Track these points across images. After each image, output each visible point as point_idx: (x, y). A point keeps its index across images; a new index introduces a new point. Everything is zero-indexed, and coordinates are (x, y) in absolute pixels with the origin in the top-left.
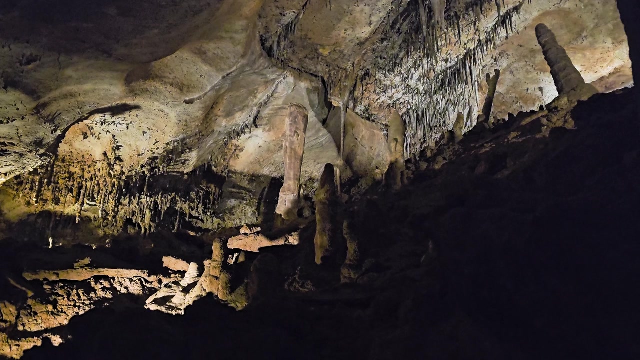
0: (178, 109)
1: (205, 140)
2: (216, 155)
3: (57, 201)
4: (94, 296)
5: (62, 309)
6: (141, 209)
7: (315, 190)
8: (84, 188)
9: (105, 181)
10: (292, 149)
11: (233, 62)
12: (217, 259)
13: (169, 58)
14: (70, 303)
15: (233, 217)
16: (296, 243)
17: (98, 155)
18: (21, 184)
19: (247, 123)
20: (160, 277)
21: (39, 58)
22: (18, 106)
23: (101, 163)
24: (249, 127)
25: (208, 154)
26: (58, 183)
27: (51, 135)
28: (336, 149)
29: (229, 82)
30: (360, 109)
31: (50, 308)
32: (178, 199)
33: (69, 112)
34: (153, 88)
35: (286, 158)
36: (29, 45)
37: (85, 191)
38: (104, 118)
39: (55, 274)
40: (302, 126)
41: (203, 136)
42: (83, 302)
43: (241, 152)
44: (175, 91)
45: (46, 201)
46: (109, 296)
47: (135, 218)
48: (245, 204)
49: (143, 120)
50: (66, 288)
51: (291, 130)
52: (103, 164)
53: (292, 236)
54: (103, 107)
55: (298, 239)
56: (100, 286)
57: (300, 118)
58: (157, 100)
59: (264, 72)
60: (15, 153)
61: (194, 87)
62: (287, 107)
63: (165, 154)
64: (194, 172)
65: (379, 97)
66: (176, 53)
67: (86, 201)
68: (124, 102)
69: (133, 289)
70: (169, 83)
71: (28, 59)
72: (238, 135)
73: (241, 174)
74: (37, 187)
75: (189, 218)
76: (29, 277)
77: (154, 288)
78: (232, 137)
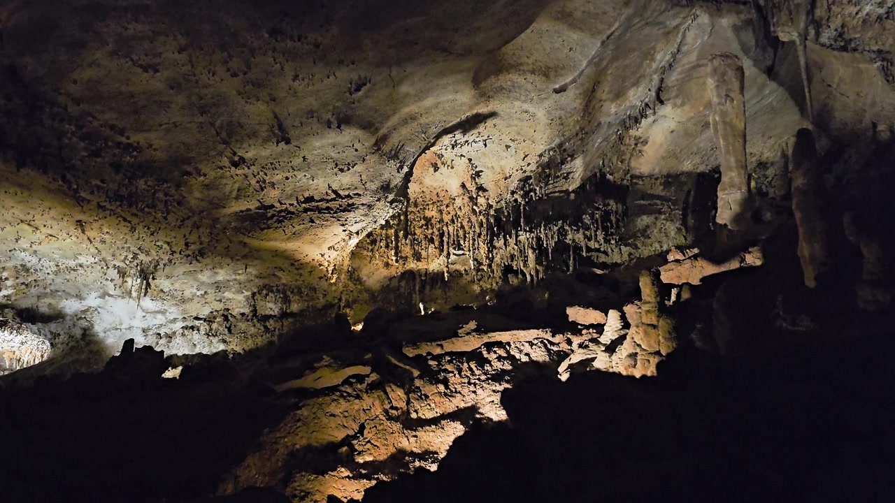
0: (547, 104)
1: (590, 139)
2: (608, 157)
3: (418, 257)
4: (489, 368)
5: (455, 388)
6: (521, 251)
7: (770, 179)
8: (446, 234)
9: (470, 221)
10: (725, 123)
11: (612, 17)
12: (648, 299)
13: (523, 35)
14: (463, 380)
15: (649, 241)
16: (759, 263)
17: (455, 189)
18: (374, 242)
19: (647, 100)
20: (568, 336)
21: (368, 79)
22: (355, 147)
23: (461, 198)
24: (651, 106)
25: (597, 158)
26: (415, 234)
27: (397, 175)
28: (796, 109)
29: (611, 47)
30: (827, 36)
31: (442, 388)
32: (567, 228)
33: (413, 141)
34: (509, 83)
35: (718, 138)
36: (354, 66)
37: (449, 238)
38: (454, 139)
39: (438, 345)
40: (736, 85)
41: (586, 133)
42: (478, 377)
43: (645, 145)
44: (537, 79)
45: (406, 258)
46: (508, 367)
47: (515, 263)
48: (664, 219)
49: (504, 131)
50: (454, 361)
51: (719, 96)
52: (463, 199)
53: (750, 253)
54: (451, 124)
55: (761, 257)
56: (495, 356)
57: (731, 73)
58: (518, 99)
59: (661, 19)
60: (363, 205)
61: (563, 68)
62: (705, 62)
63: (540, 170)
64: (582, 186)
65: (858, 8)
66: (531, 27)
67: (452, 250)
68: (476, 111)
69: (536, 355)
70: (528, 71)
71: (356, 84)
72: (637, 121)
73: (651, 176)
74: (394, 243)
75: (586, 252)
76: (410, 352)
77: (562, 351)
78: (628, 126)
